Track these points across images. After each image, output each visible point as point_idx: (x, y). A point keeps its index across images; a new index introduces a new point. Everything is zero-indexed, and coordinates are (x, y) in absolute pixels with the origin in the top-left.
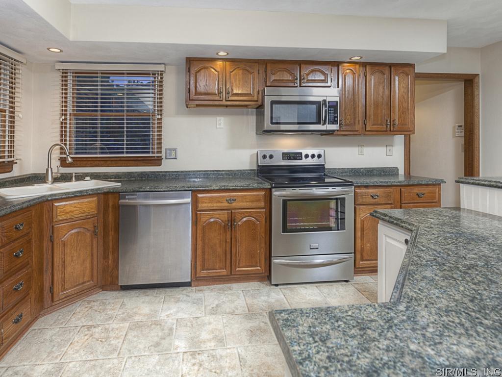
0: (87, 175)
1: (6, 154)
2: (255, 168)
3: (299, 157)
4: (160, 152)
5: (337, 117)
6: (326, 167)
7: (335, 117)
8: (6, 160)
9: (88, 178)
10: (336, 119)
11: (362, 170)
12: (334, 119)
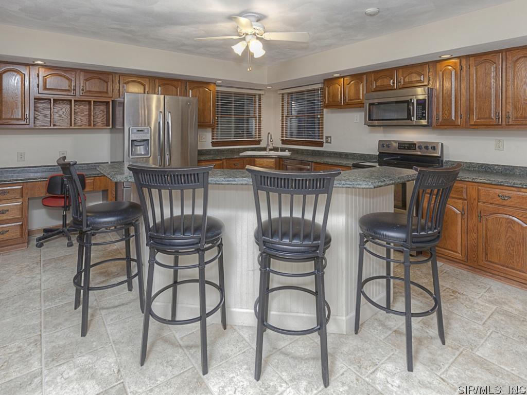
0: (287, 149)
1: (257, 136)
2: (378, 154)
3: (413, 147)
4: (322, 138)
5: (425, 113)
6: (445, 159)
7: (423, 113)
8: (257, 139)
9: (287, 151)
10: (424, 115)
11: (496, 167)
12: (422, 115)
